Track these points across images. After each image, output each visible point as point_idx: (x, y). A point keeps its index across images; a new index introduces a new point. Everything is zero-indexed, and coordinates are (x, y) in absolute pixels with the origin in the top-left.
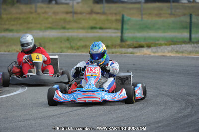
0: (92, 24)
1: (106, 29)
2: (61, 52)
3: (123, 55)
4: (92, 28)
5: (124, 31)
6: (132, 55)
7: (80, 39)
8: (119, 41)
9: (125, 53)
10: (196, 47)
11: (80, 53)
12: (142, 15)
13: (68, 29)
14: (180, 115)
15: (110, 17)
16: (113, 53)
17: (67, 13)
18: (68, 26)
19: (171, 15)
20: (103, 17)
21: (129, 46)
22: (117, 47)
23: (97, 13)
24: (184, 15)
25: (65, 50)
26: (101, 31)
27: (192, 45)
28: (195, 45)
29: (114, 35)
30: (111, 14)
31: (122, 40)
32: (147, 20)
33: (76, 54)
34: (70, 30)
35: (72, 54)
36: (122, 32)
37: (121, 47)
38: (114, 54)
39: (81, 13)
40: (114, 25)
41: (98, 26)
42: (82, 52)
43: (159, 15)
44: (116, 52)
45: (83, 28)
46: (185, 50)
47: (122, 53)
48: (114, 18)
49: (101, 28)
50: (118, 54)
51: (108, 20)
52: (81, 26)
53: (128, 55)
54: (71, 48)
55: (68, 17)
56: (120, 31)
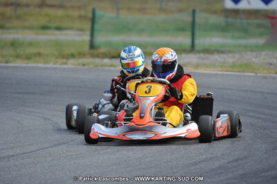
0: (43, 21)
1: (65, 29)
2: (7, 63)
3: (99, 68)
4: (44, 28)
5: (96, 33)
6: (113, 68)
7: (31, 44)
8: (86, 48)
9: (102, 66)
10: (203, 59)
11: (35, 65)
12: (118, 9)
13: (8, 29)
14: (201, 157)
15: (71, 12)
16: (84, 65)
17: (7, 5)
18: (8, 25)
19: (162, 10)
20: (60, 12)
21: (105, 56)
22: (87, 56)
23: (52, 6)
24: (180, 11)
25: (11, 59)
26: (57, 32)
27: (198, 55)
28: (202, 55)
29: (77, 39)
30: (73, 7)
31: (92, 46)
32: (126, 16)
33: (30, 65)
34: (11, 31)
35: (24, 65)
36: (92, 35)
37: (93, 56)
38: (86, 67)
39: (27, 6)
40: (77, 24)
41: (53, 25)
42: (38, 62)
43: (143, 11)
44: (89, 64)
45: (30, 28)
46: (190, 63)
47: (97, 66)
48: (76, 13)
49: (58, 29)
50: (91, 66)
51: (68, 16)
52: (27, 24)
53: (107, 68)
54: (18, 56)
55: (9, 11)
56: (88, 33)
